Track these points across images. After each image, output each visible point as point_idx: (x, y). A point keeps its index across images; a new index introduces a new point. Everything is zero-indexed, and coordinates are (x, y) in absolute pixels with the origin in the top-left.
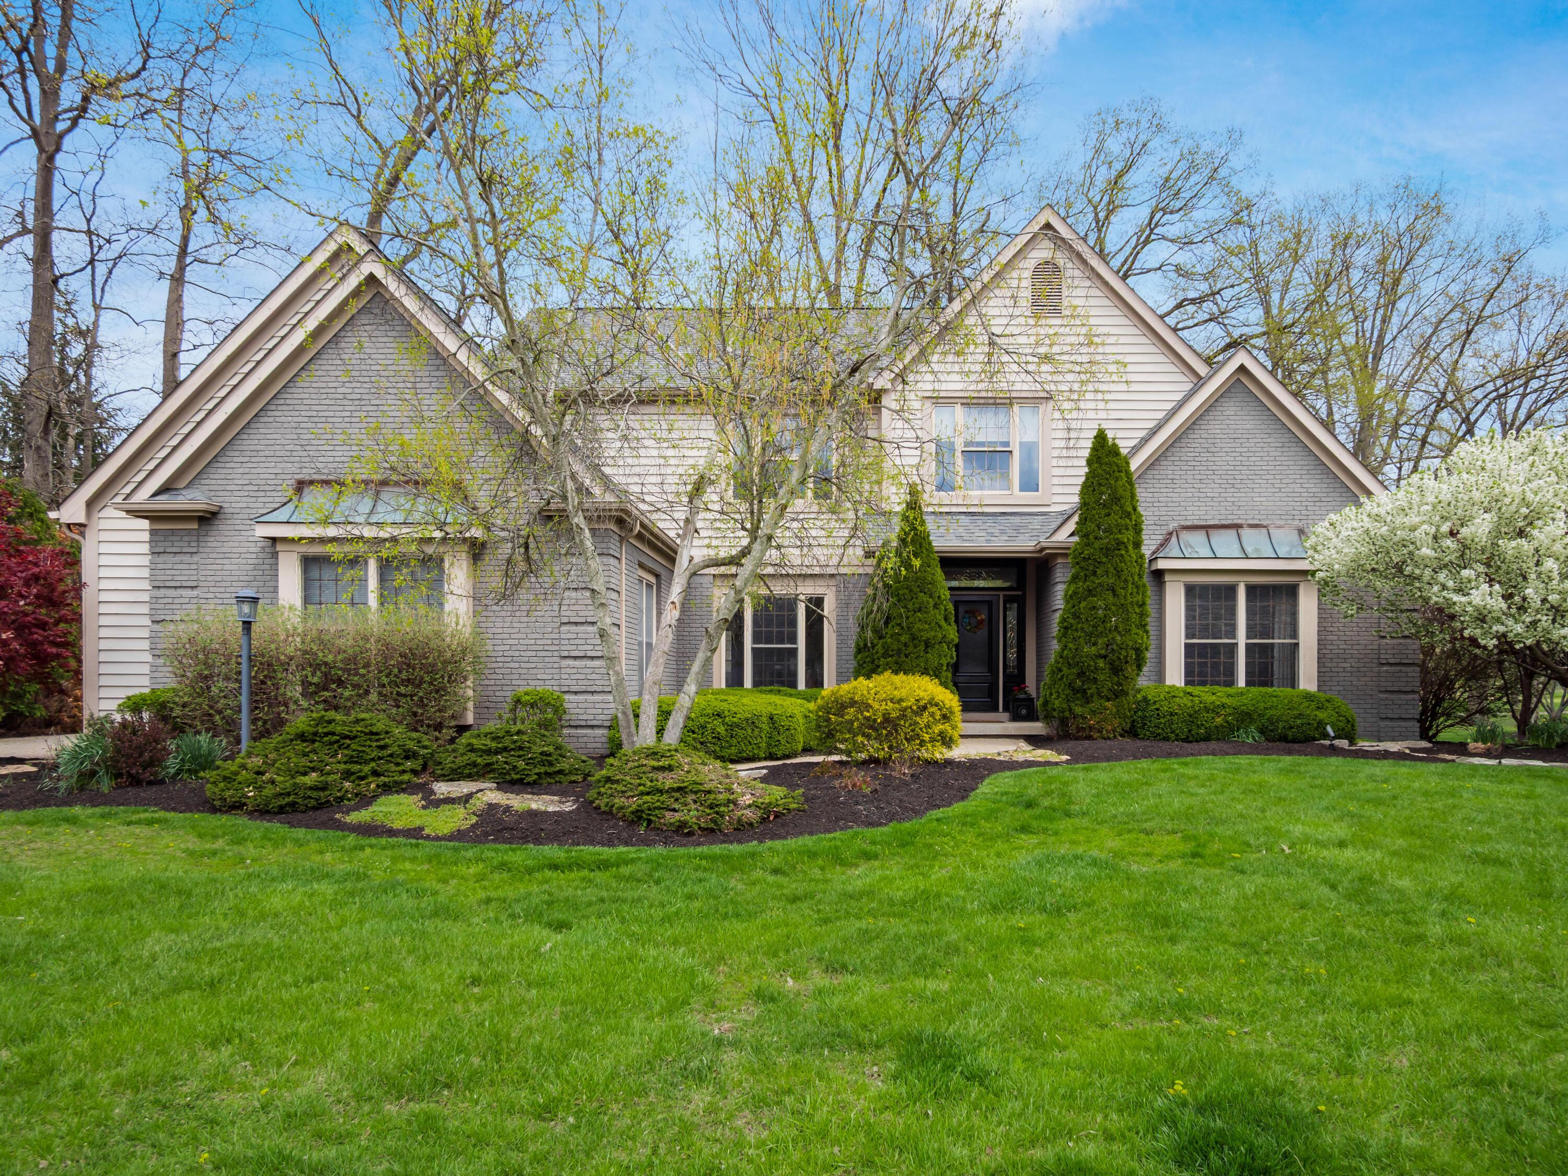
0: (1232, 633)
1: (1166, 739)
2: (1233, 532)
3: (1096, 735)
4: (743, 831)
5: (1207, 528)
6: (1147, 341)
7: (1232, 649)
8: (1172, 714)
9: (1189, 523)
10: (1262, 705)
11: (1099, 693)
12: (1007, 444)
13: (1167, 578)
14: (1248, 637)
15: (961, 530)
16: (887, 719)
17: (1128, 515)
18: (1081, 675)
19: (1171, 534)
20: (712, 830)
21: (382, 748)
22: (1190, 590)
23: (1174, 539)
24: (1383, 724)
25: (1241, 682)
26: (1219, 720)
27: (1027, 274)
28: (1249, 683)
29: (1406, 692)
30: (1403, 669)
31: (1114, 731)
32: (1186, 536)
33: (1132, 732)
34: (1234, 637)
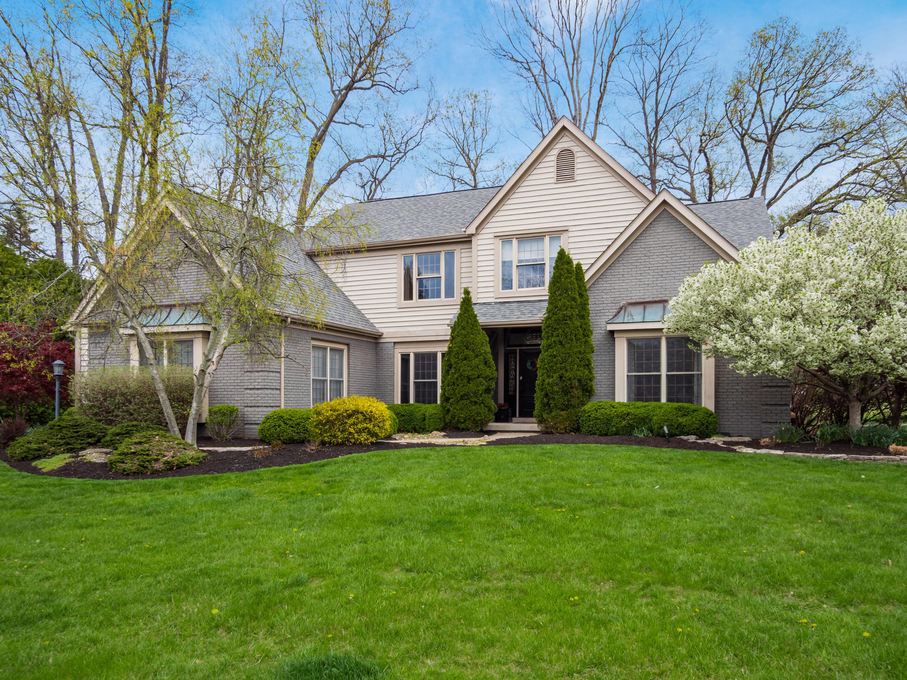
0: (658, 369)
1: (594, 434)
2: (661, 305)
3: (554, 431)
4: (156, 474)
5: (644, 304)
6: (627, 190)
7: (658, 378)
8: (597, 419)
9: (633, 301)
10: (652, 413)
11: (556, 406)
12: (543, 259)
13: (616, 335)
14: (668, 371)
15: (508, 312)
18: (546, 395)
19: (621, 308)
21: (77, 432)
22: (630, 342)
23: (622, 312)
24: (764, 426)
25: (664, 399)
26: (624, 423)
27: (554, 158)
28: (669, 400)
29: (781, 405)
30: (779, 389)
31: (565, 428)
32: (631, 309)
33: (577, 430)
34: (659, 370)
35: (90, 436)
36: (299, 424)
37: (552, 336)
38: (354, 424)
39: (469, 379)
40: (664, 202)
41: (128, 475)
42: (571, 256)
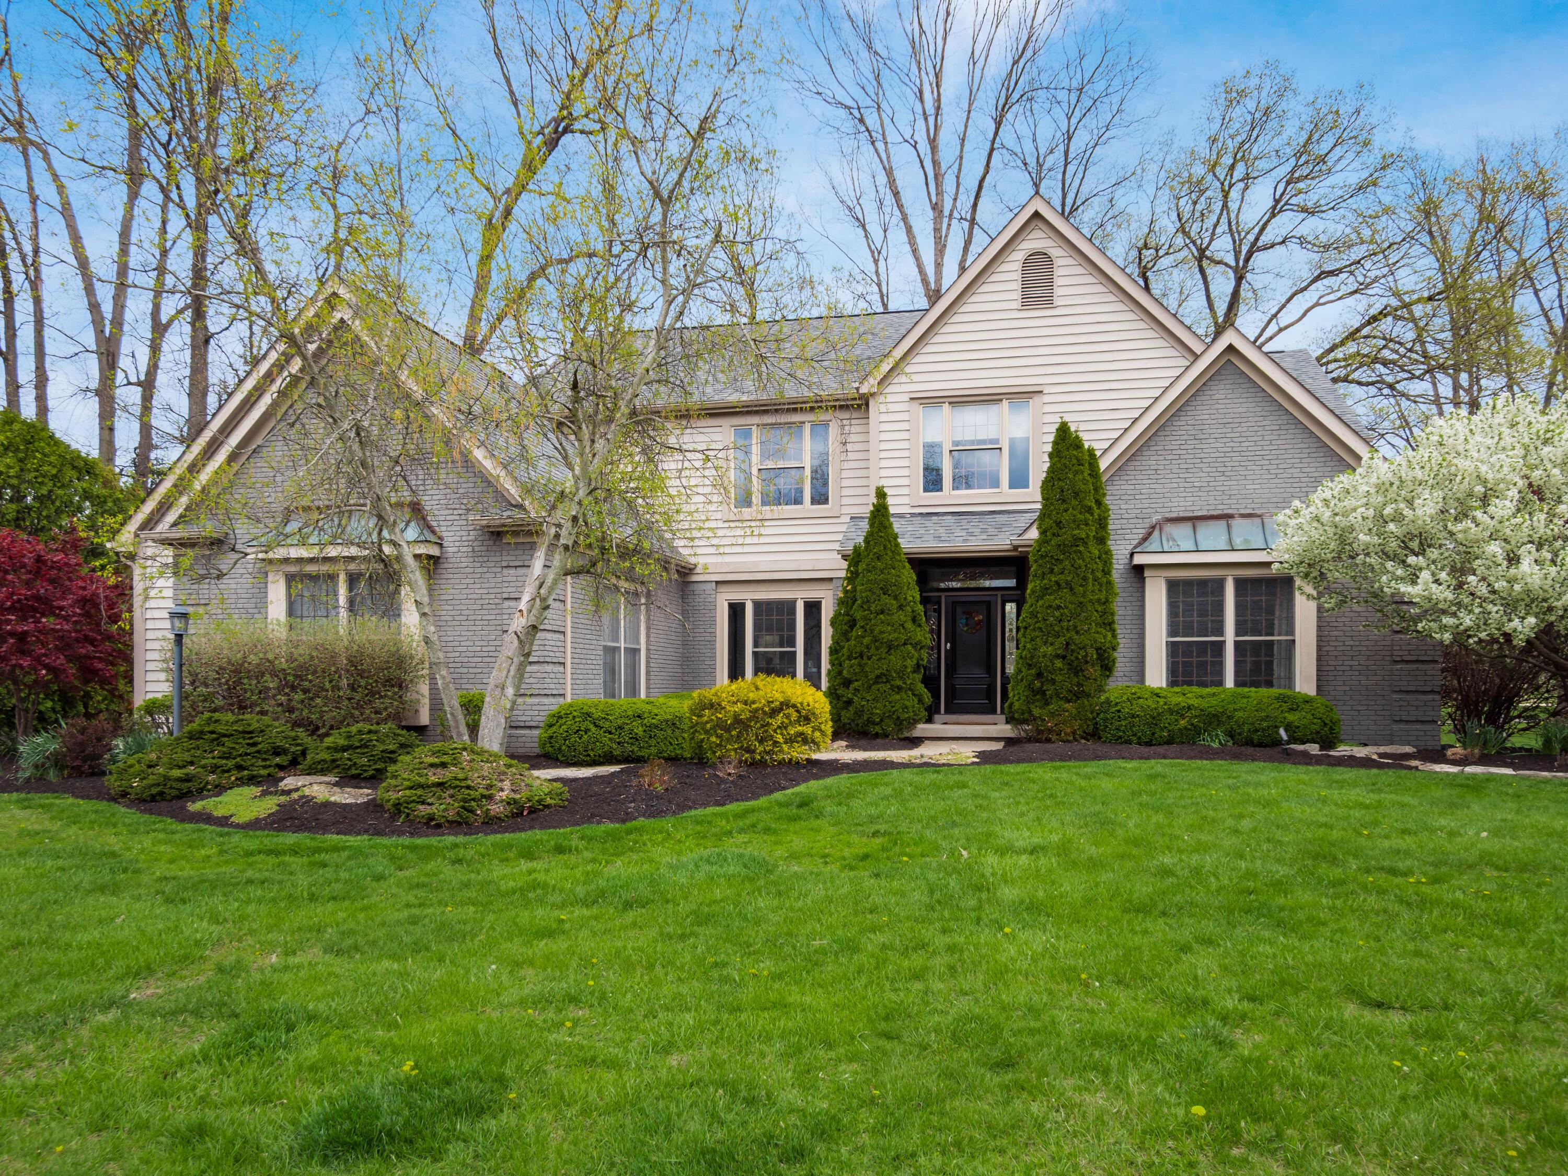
0: (1220, 631)
1: (1129, 742)
2: (1223, 523)
3: (1054, 738)
4: (492, 824)
5: (1194, 520)
6: (1145, 326)
7: (1219, 647)
8: (1133, 716)
9: (1174, 515)
10: (1231, 707)
11: (1057, 695)
12: (996, 441)
13: (1147, 573)
14: (1237, 635)
15: (942, 530)
16: (737, 720)
17: (1089, 510)
18: (1039, 675)
19: (1153, 527)
20: (460, 824)
21: (254, 744)
22: (1173, 586)
23: (1156, 533)
24: (1396, 727)
25: (1229, 682)
26: (1183, 723)
27: (1017, 266)
28: (1238, 684)
29: (1425, 692)
30: (1421, 666)
31: (1074, 733)
32: (1169, 529)
33: (1094, 734)
34: (1222, 634)
35: (277, 751)
36: (621, 728)
37: (1052, 571)
38: (783, 727)
39: (890, 647)
40: (1231, 348)
41: (438, 826)
42: (1081, 434)
